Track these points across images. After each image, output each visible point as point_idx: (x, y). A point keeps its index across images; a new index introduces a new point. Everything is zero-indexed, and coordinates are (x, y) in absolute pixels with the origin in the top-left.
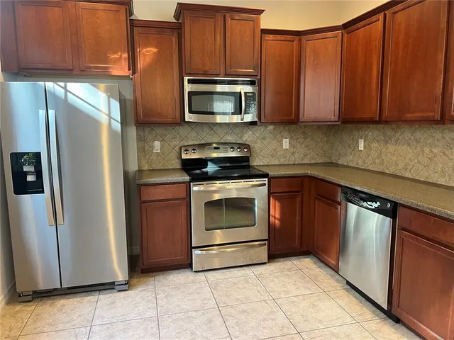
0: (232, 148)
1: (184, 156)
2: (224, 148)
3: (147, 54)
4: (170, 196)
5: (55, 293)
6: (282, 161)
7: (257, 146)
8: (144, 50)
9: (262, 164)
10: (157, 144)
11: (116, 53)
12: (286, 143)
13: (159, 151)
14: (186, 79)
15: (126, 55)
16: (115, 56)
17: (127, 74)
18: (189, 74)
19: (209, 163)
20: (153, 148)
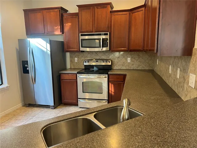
0: (103, 61)
1: (85, 64)
2: (100, 61)
3: (67, 26)
4: (71, 78)
5: (35, 105)
6: (127, 68)
7: (116, 61)
8: (67, 25)
9: (118, 68)
10: (76, 59)
11: (56, 27)
12: (129, 60)
13: (77, 62)
14: (80, 34)
15: (59, 27)
16: (56, 28)
17: (60, 34)
18: (81, 32)
19: (94, 67)
20: (74, 60)
